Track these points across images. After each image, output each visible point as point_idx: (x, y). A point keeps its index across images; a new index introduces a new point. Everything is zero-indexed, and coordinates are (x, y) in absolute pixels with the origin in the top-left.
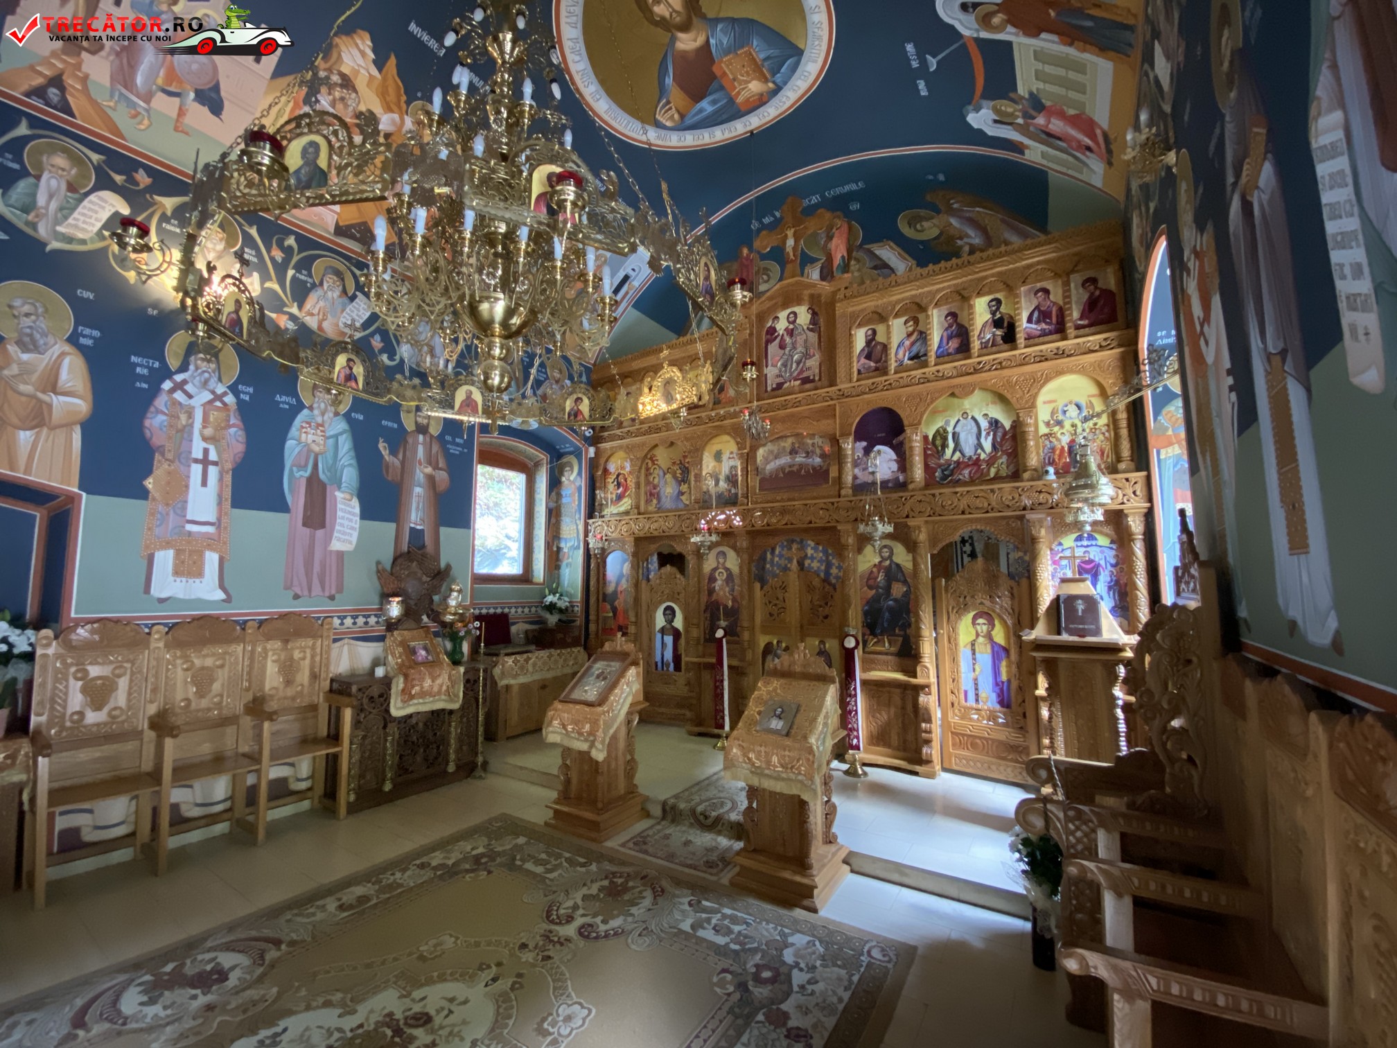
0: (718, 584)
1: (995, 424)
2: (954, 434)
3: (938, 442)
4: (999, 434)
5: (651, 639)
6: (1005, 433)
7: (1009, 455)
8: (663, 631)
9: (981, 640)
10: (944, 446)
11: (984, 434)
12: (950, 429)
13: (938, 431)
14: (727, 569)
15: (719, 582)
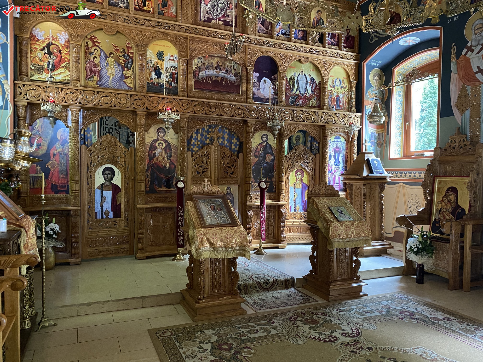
0: (158, 152)
1: (313, 80)
2: (297, 80)
3: (291, 83)
4: (314, 86)
5: (91, 195)
6: (316, 86)
7: (317, 97)
8: (102, 187)
9: (298, 182)
10: (293, 86)
11: (308, 84)
12: (296, 78)
13: (291, 77)
14: (166, 141)
15: (159, 150)
